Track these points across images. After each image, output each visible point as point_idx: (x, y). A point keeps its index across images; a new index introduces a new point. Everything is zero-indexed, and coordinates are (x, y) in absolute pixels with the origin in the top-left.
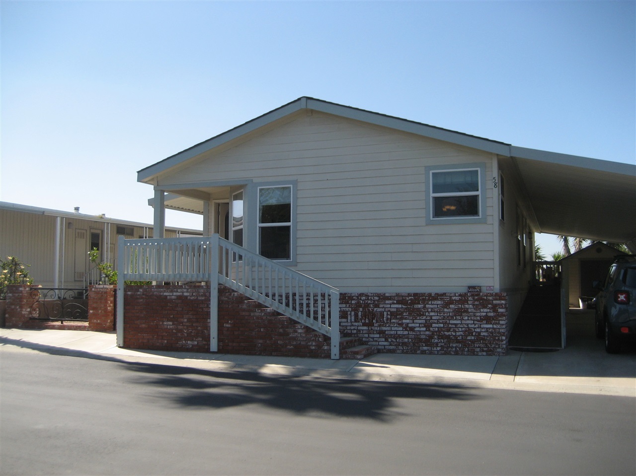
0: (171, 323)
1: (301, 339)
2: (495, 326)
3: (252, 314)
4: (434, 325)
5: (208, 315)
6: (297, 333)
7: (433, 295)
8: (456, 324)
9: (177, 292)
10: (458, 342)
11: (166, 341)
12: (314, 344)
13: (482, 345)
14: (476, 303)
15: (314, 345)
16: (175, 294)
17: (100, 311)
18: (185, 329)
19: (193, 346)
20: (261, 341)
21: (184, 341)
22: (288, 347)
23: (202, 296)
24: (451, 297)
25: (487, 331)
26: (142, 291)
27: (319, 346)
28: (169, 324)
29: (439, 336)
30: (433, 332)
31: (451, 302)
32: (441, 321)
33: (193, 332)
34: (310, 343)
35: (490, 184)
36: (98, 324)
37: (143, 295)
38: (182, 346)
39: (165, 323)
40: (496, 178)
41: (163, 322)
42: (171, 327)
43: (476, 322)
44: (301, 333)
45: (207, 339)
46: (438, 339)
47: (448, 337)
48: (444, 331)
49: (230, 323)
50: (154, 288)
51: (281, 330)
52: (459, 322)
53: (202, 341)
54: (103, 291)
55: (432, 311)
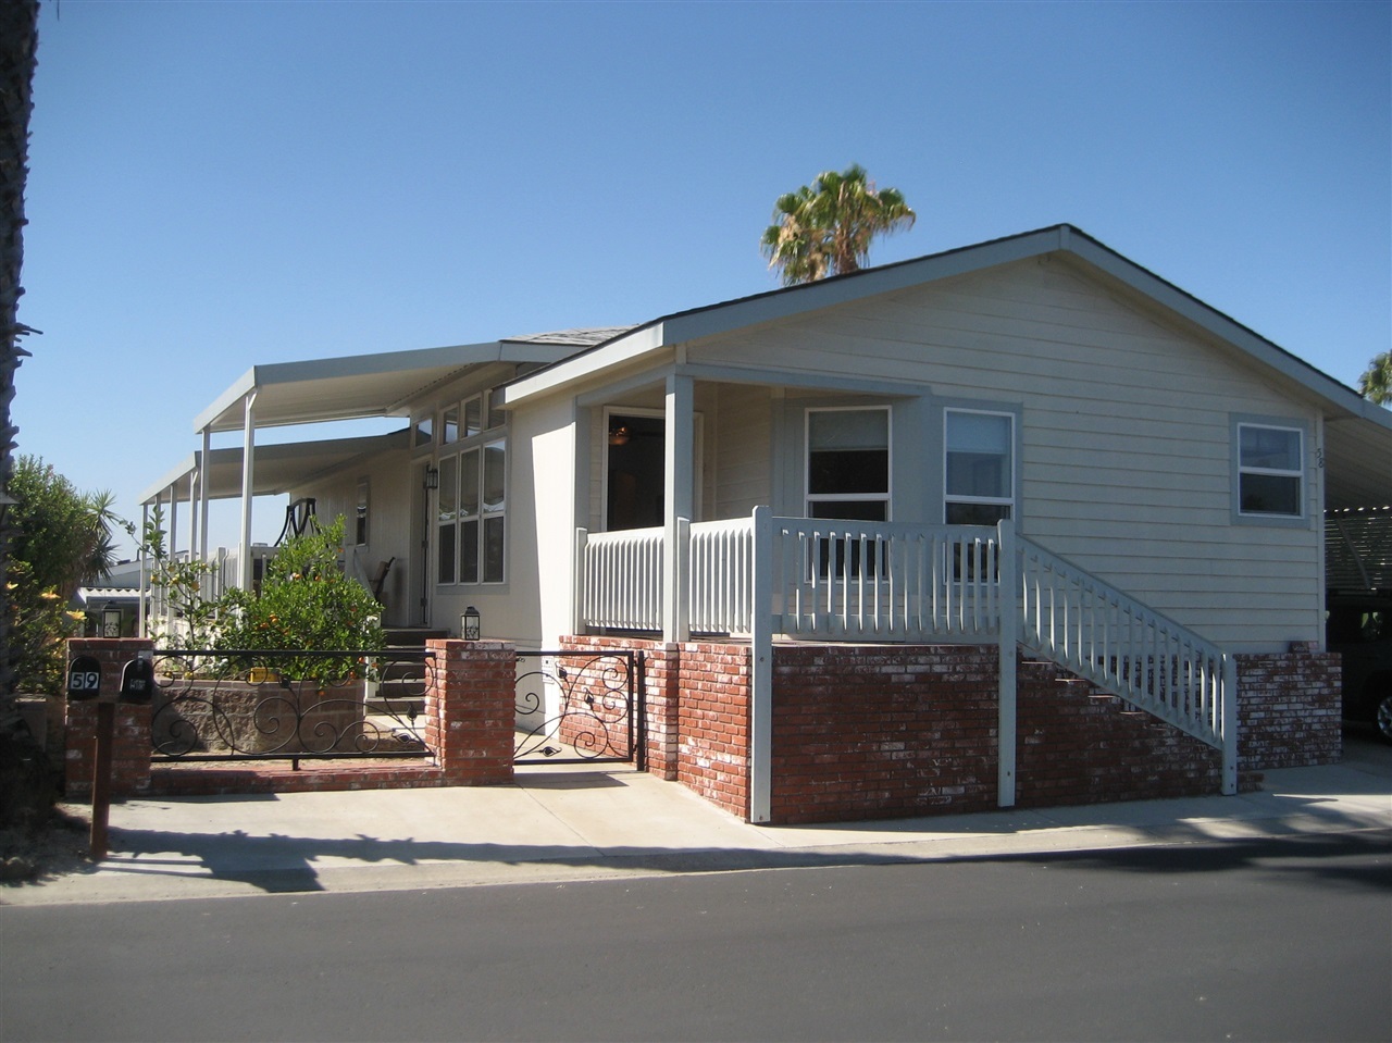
0: (901, 746)
1: (1172, 759)
2: (1329, 713)
3: (1082, 711)
4: (1253, 715)
5: (993, 718)
6: (1164, 745)
7: (1251, 659)
8: (1281, 712)
9: (917, 663)
10: (1283, 743)
11: (887, 795)
12: (1193, 766)
13: (1313, 747)
14: (1308, 672)
15: (1193, 770)
16: (910, 668)
17: (489, 723)
18: (937, 759)
19: (955, 798)
20: (1099, 771)
21: (933, 790)
22: (1149, 778)
23: (977, 672)
24: (1275, 661)
25: (1320, 722)
26: (821, 662)
27: (1202, 771)
28: (895, 749)
29: (1258, 734)
30: (1251, 728)
31: (1276, 671)
32: (1262, 707)
33: (955, 763)
34: (1187, 767)
35: (1314, 462)
36: (480, 762)
37: (826, 672)
38: (929, 801)
39: (886, 747)
40: (1322, 451)
41: (880, 742)
42: (901, 755)
43: (1307, 706)
44: (1171, 746)
45: (992, 777)
46: (1258, 740)
47: (1270, 736)
48: (1265, 726)
49: (1038, 735)
50: (856, 656)
51: (1137, 743)
52: (1285, 707)
53: (976, 783)
54: (499, 660)
55: (1250, 690)
